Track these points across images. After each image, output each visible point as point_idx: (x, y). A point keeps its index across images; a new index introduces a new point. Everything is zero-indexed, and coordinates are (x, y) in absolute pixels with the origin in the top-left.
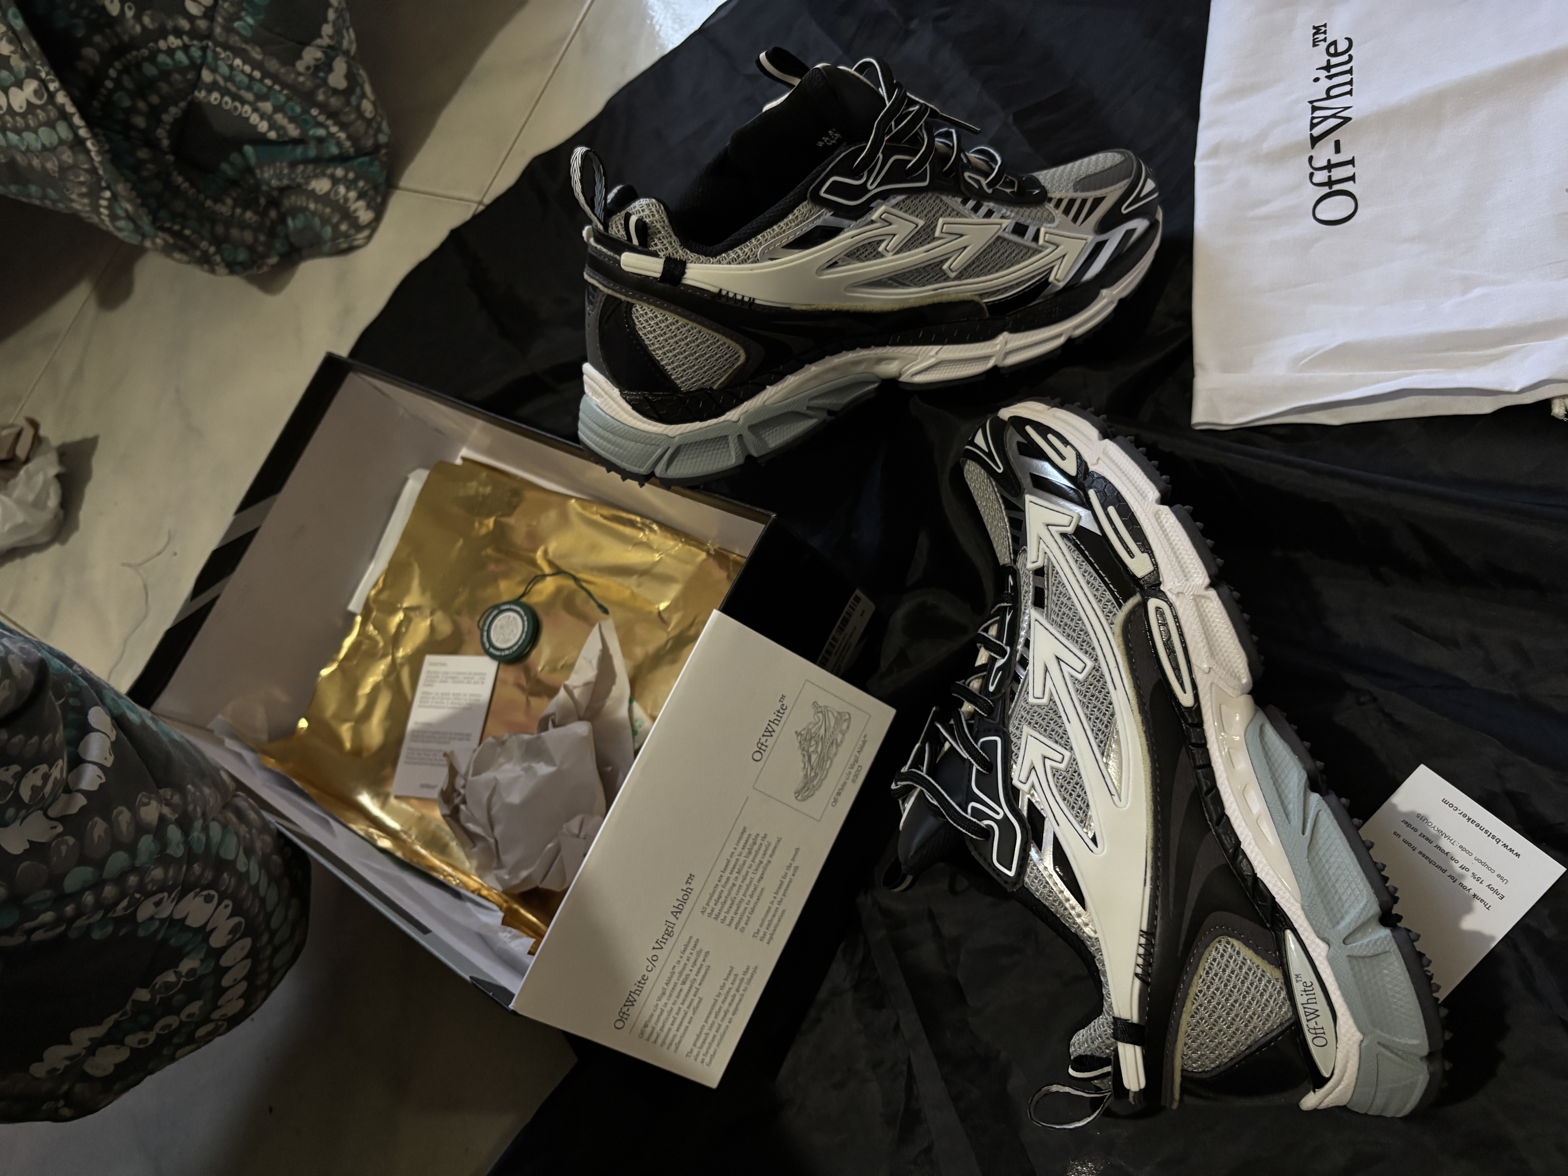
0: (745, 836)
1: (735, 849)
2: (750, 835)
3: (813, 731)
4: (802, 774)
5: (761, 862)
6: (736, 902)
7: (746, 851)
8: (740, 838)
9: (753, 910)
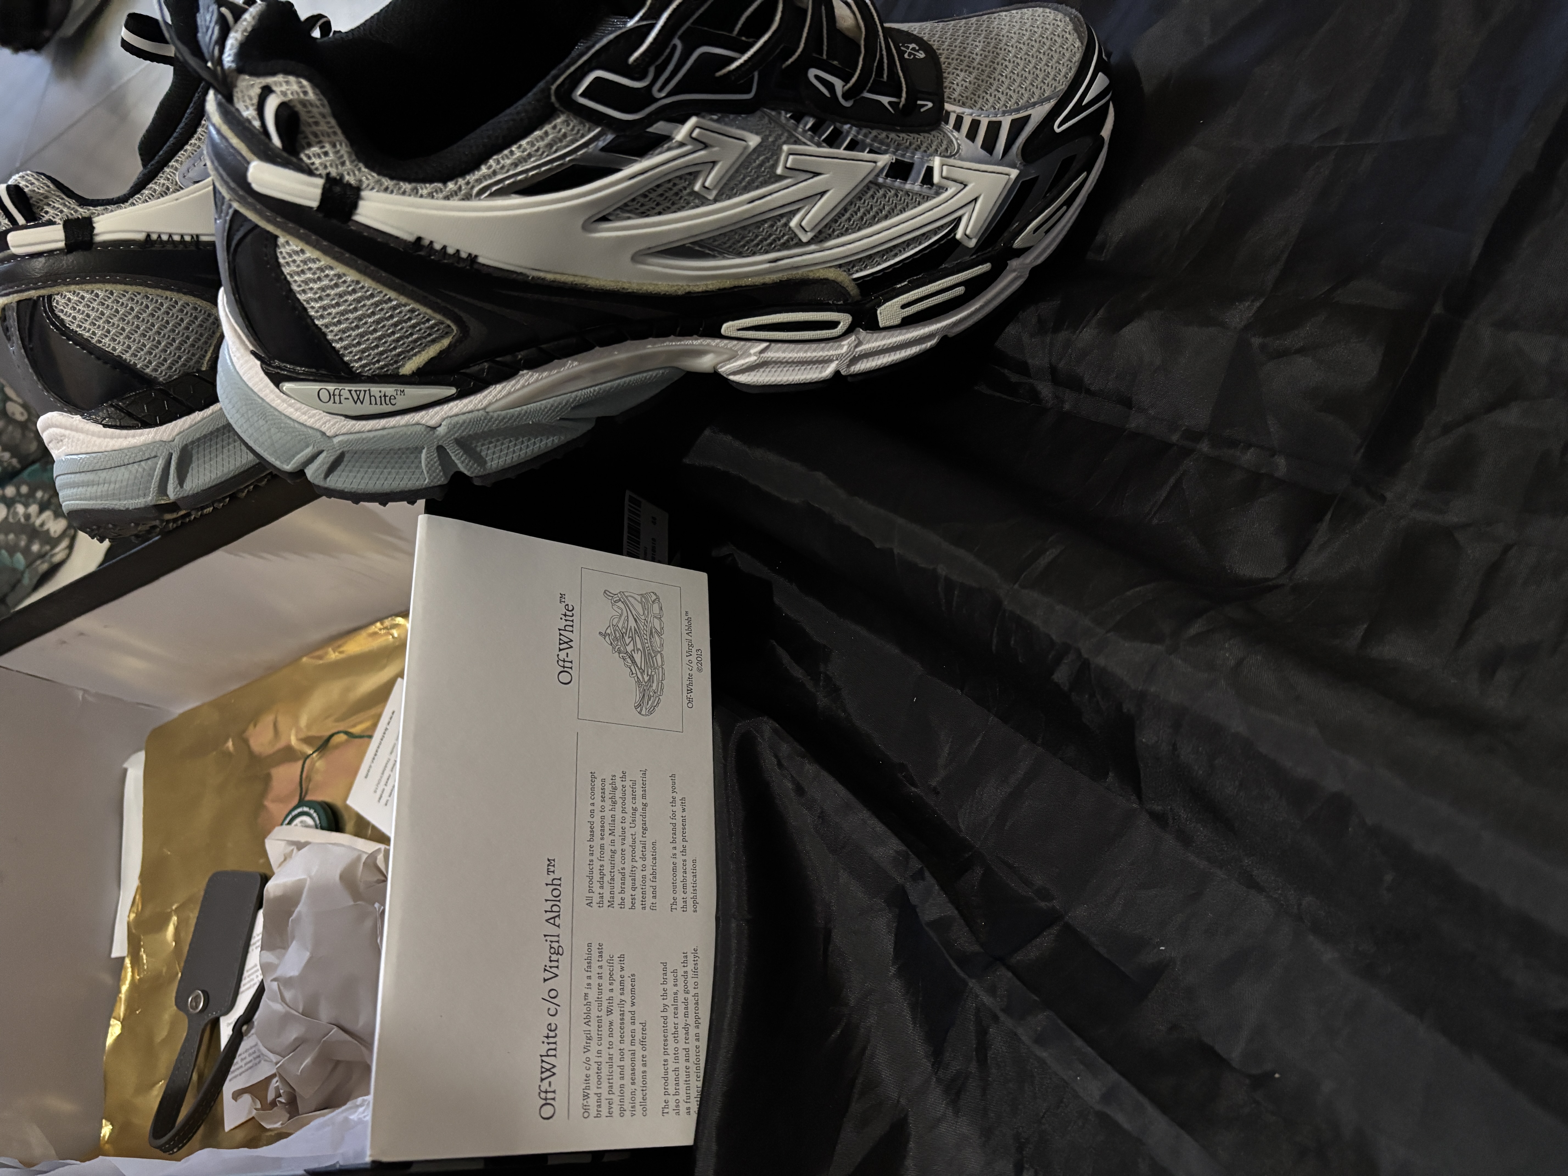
0: (598, 783)
1: (593, 804)
2: (603, 780)
3: (620, 625)
4: (633, 681)
5: (635, 809)
6: (628, 872)
7: (608, 802)
8: (593, 789)
9: (654, 874)
